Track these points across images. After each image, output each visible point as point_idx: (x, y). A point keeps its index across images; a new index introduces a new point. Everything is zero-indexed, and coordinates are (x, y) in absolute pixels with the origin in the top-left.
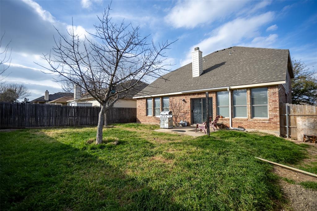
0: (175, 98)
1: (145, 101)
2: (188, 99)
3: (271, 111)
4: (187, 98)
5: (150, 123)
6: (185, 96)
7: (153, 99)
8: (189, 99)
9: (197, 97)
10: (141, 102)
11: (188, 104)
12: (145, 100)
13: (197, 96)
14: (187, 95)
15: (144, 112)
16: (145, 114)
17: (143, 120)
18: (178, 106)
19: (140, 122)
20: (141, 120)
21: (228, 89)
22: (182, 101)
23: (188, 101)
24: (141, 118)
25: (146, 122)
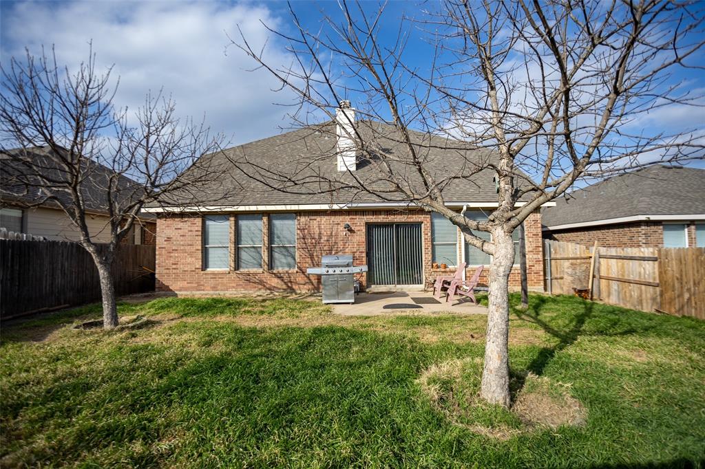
0: (318, 218)
1: (200, 224)
2: (360, 223)
3: (531, 252)
4: (355, 221)
5: (222, 293)
6: (351, 217)
7: (232, 219)
8: (363, 223)
9: (385, 221)
10: (180, 225)
11: (360, 237)
12: (198, 221)
13: (383, 218)
14: (356, 215)
15: (193, 259)
16: (199, 264)
17: (189, 285)
18: (328, 241)
19: (171, 290)
20: (180, 284)
21: (465, 208)
22: (341, 228)
23: (358, 228)
24: (176, 279)
25: (203, 290)
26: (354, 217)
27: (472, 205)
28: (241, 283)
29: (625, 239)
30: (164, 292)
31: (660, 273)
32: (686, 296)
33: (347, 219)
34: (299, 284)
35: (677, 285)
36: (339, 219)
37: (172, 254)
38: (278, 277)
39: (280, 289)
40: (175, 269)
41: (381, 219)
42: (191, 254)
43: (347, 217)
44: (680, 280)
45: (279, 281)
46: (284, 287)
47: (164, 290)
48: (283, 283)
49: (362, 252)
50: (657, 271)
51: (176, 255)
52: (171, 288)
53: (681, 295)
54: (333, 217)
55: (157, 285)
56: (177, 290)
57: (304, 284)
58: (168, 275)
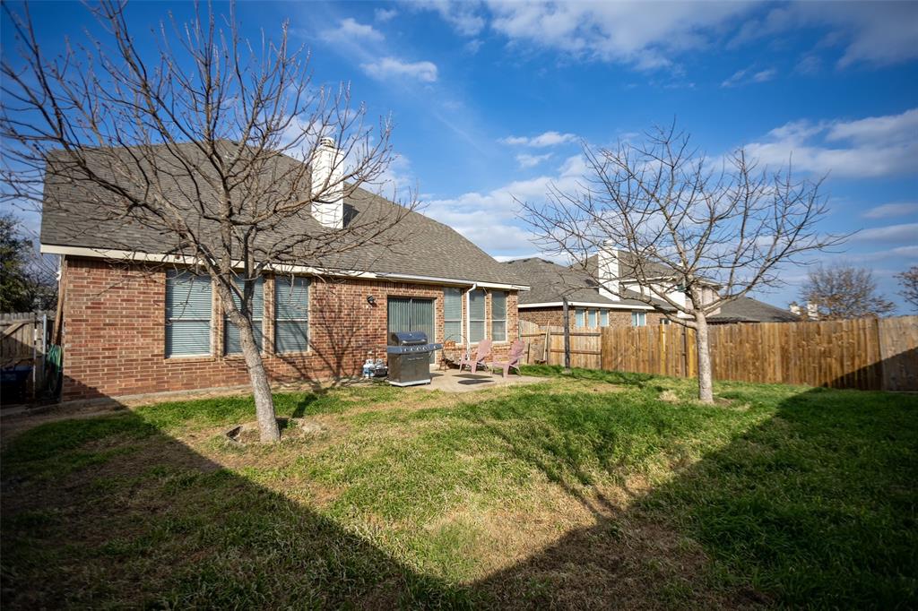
0: (338, 287)
1: (162, 282)
4: (378, 293)
6: (372, 287)
8: (385, 296)
10: (122, 281)
11: (382, 311)
14: (378, 286)
15: (149, 340)
16: (159, 348)
17: (140, 383)
18: (349, 315)
19: (102, 395)
20: (120, 383)
21: (474, 287)
22: (364, 300)
23: (379, 301)
24: (111, 376)
25: (168, 390)
26: (376, 288)
27: (480, 284)
28: (234, 373)
29: (553, 320)
30: (83, 401)
31: (602, 345)
32: (620, 359)
33: (369, 290)
34: (314, 371)
35: (614, 352)
36: (361, 289)
37: (102, 332)
38: (290, 363)
39: (290, 378)
40: (109, 357)
41: (402, 292)
42: (144, 333)
43: (369, 288)
44: (616, 348)
45: (290, 367)
46: (297, 374)
47: (83, 397)
48: (294, 370)
49: (384, 329)
50: (600, 343)
51: (113, 333)
52: (100, 391)
53: (616, 358)
54: (354, 287)
55: (65, 389)
56: (114, 394)
57: (321, 370)
58: (94, 369)
